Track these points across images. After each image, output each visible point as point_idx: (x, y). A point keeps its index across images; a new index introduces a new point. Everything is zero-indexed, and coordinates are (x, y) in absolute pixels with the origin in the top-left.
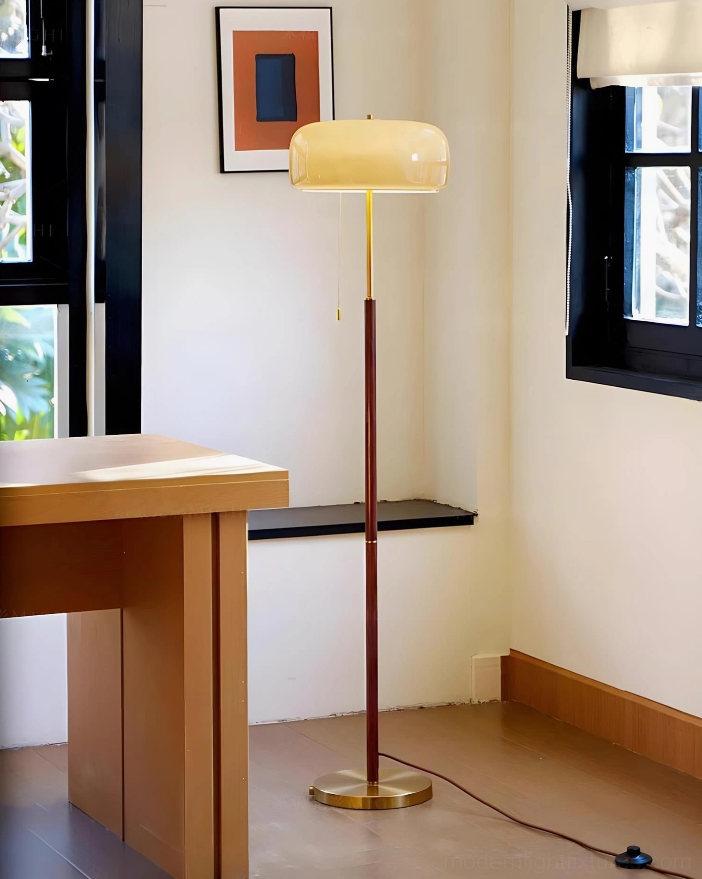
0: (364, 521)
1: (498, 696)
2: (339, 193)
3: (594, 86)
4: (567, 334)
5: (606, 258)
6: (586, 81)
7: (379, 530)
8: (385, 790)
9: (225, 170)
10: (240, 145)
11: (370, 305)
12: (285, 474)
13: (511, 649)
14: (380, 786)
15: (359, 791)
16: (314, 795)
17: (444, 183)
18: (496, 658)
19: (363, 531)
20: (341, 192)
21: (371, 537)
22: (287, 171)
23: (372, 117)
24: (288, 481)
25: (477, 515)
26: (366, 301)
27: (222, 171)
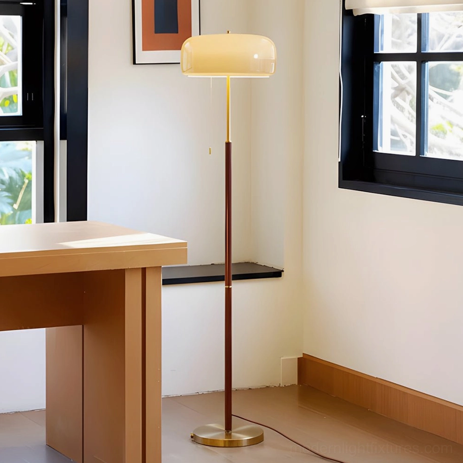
0: (224, 274)
1: (296, 382)
2: (210, 78)
3: (355, 14)
4: (340, 161)
5: (362, 116)
6: (351, 11)
7: (233, 280)
8: (236, 436)
9: (136, 63)
10: (145, 48)
11: (228, 145)
12: (185, 244)
13: (303, 354)
14: (233, 434)
15: (221, 436)
16: (194, 438)
17: (273, 72)
18: (295, 359)
19: (224, 280)
20: (211, 77)
21: (228, 284)
22: (179, 63)
23: (230, 32)
24: (187, 249)
25: (283, 271)
26: (226, 143)
27: (134, 63)
